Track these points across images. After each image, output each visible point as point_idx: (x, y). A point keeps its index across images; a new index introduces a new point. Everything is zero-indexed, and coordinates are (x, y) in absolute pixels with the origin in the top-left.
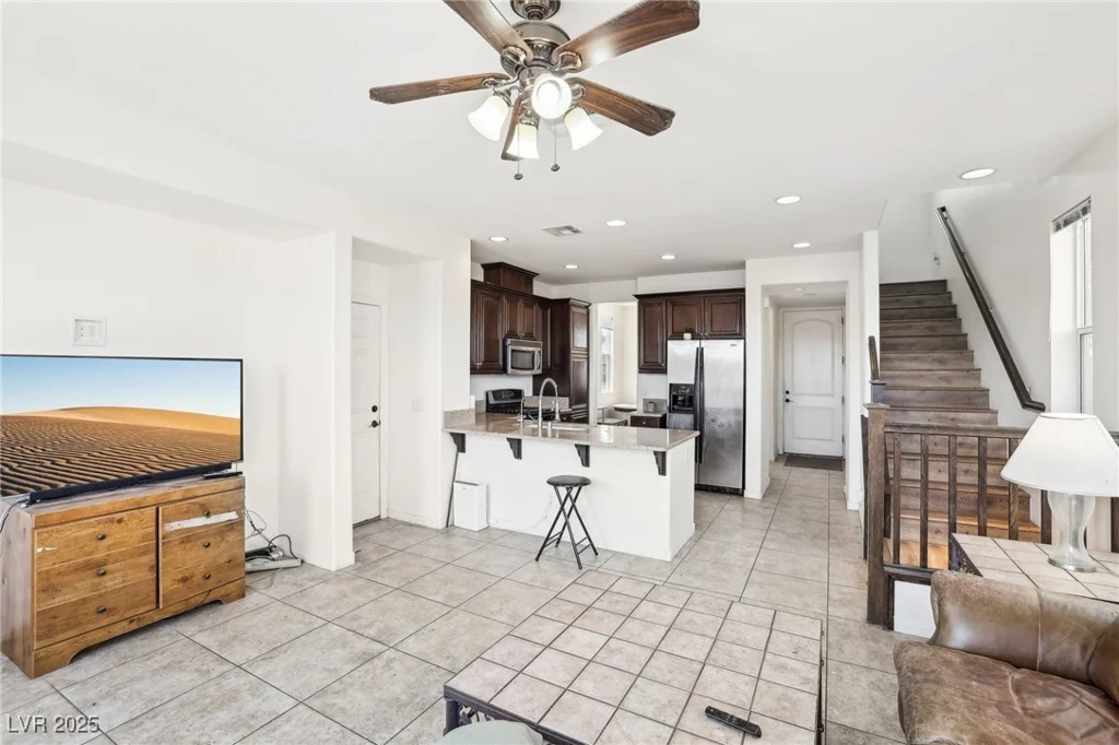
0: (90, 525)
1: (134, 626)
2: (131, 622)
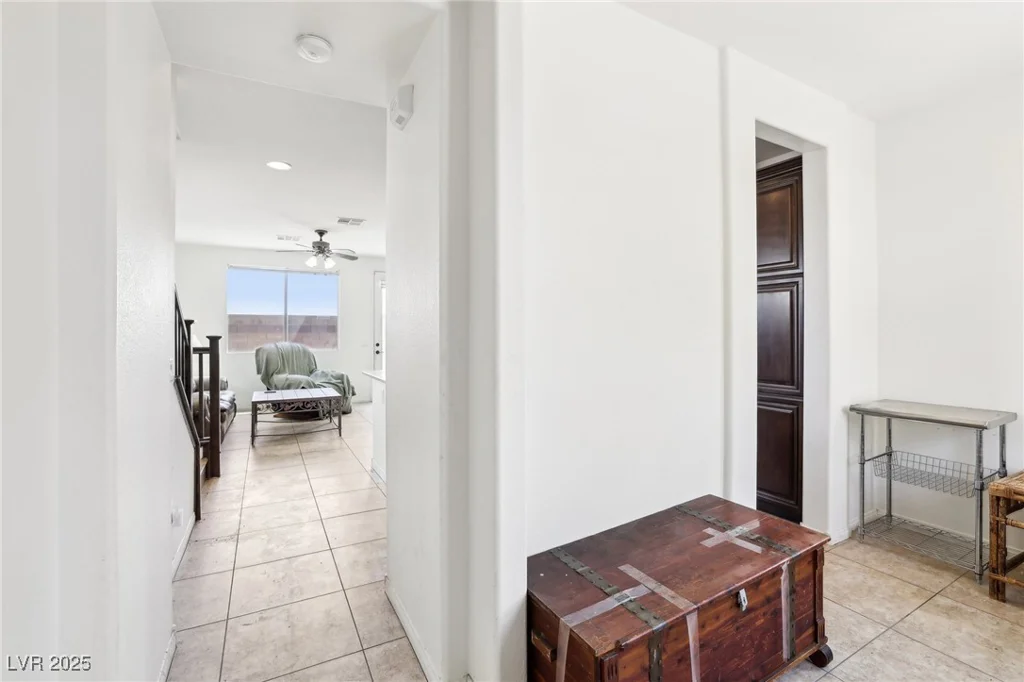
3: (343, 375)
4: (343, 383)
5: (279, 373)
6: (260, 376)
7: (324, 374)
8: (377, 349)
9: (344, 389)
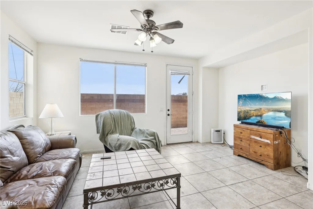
0: (240, 130)
1: (246, 157)
2: (246, 155)
3: (154, 133)
4: (155, 139)
5: (112, 133)
6: (99, 135)
7: (142, 132)
8: (169, 112)
9: (156, 143)
